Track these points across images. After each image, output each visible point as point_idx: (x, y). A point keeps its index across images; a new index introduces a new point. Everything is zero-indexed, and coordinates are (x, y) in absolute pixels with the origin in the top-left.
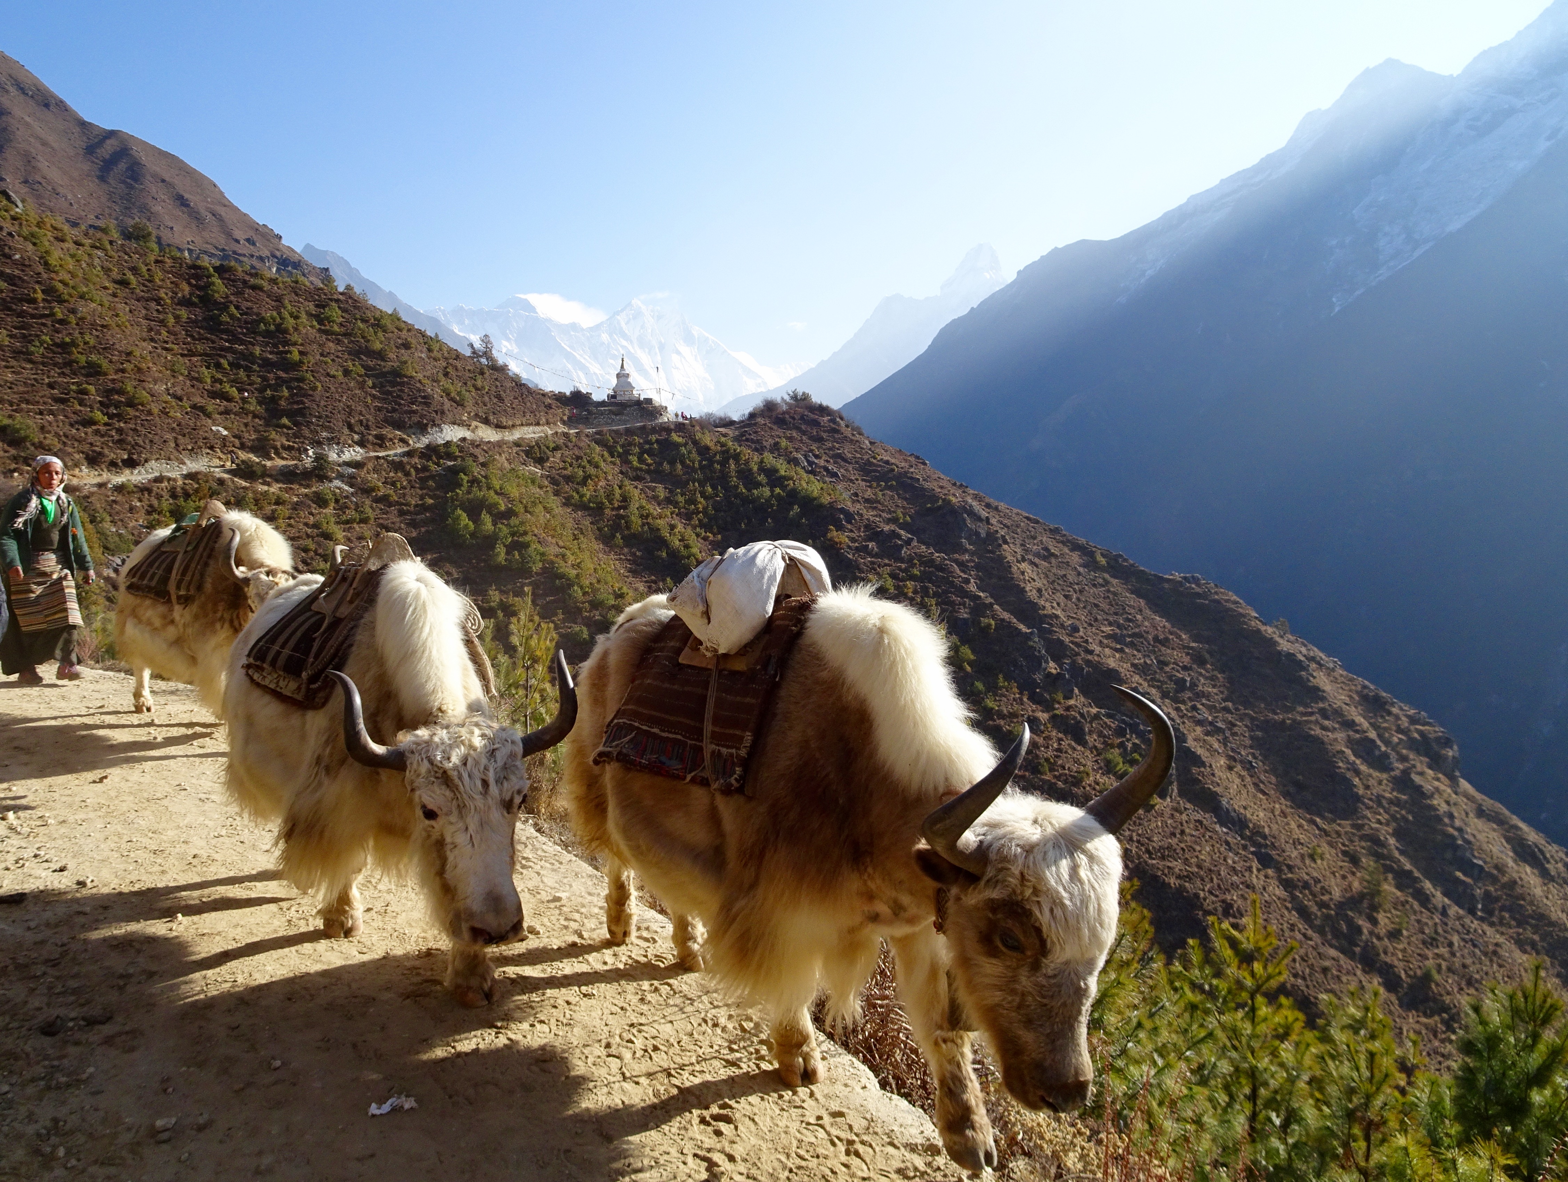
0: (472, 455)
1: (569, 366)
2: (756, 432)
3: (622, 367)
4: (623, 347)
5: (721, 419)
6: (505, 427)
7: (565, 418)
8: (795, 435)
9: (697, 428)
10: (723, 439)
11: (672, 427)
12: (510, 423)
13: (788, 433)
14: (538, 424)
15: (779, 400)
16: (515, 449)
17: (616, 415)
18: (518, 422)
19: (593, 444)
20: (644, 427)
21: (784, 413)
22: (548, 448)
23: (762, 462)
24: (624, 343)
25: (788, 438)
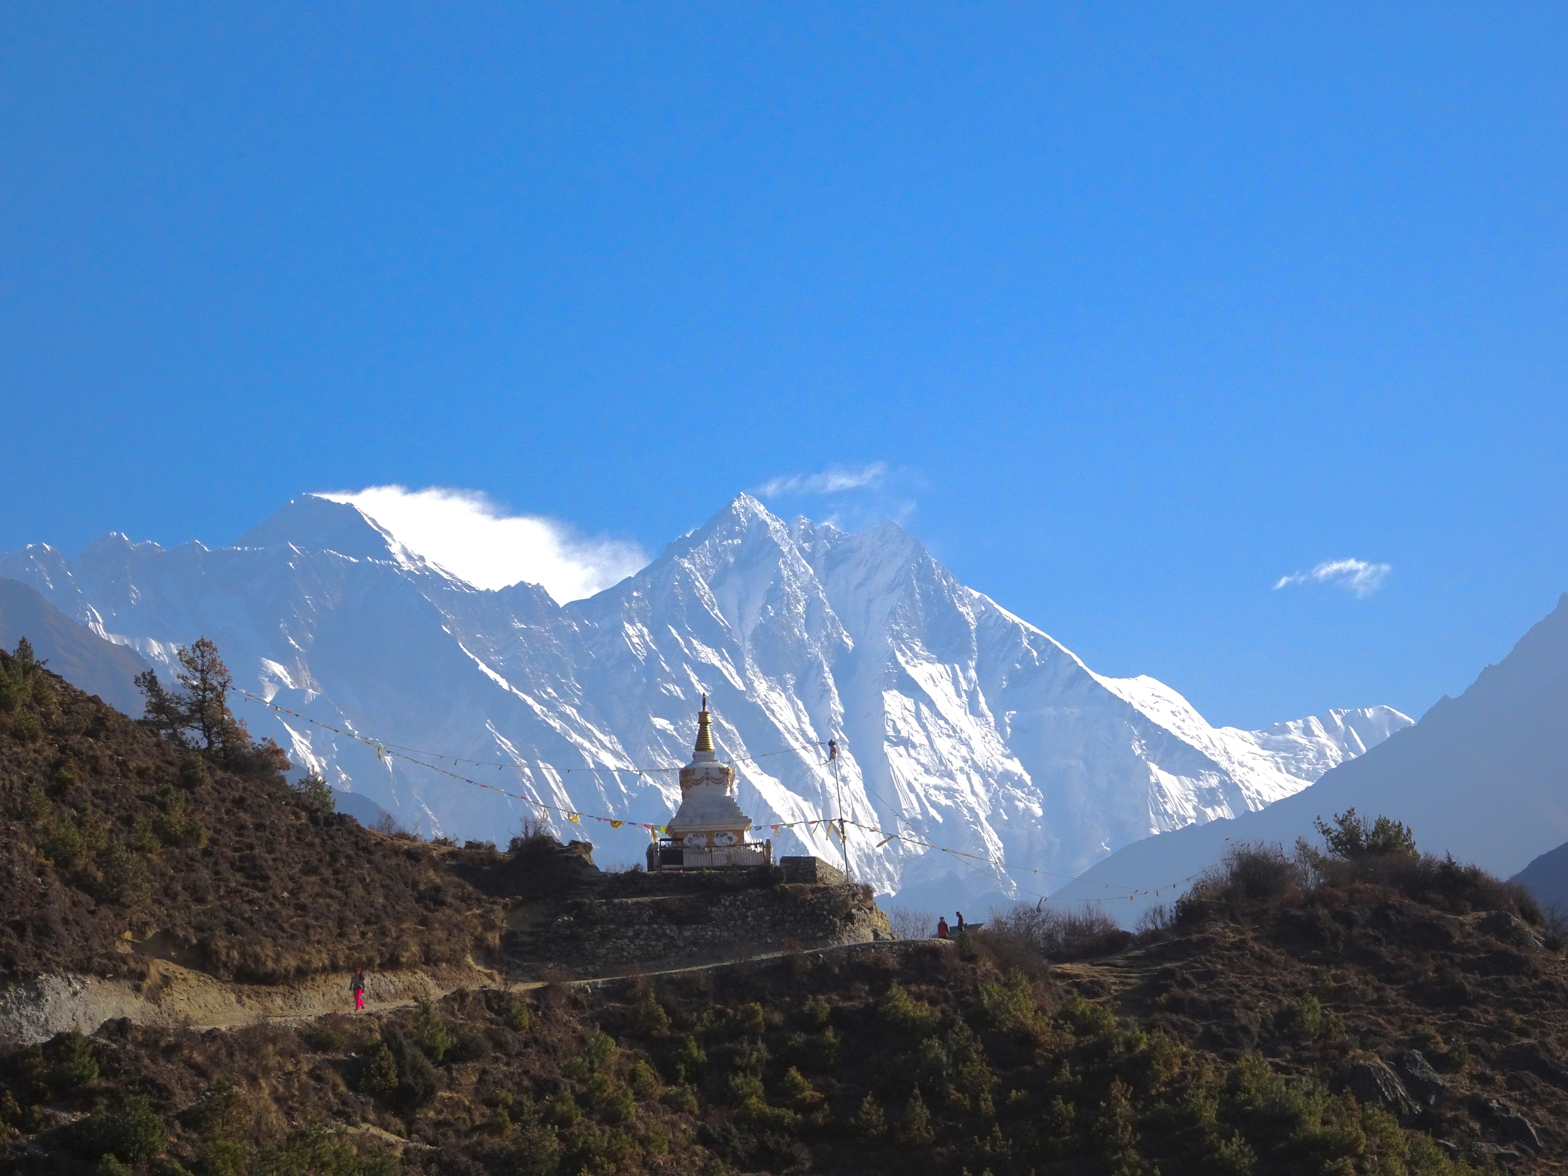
0: (149, 1085)
1: (507, 745)
2: (1208, 976)
3: (702, 743)
4: (707, 671)
5: (1073, 928)
6: (270, 979)
7: (494, 939)
8: (1353, 980)
9: (987, 965)
10: (1084, 1005)
11: (892, 962)
12: (291, 962)
13: (1329, 977)
14: (392, 964)
15: (1290, 854)
16: (307, 1061)
17: (681, 922)
18: (320, 959)
19: (597, 1036)
20: (784, 967)
21: (1311, 900)
22: (430, 1052)
23: (1234, 1085)
24: (709, 655)
25: (1326, 995)
